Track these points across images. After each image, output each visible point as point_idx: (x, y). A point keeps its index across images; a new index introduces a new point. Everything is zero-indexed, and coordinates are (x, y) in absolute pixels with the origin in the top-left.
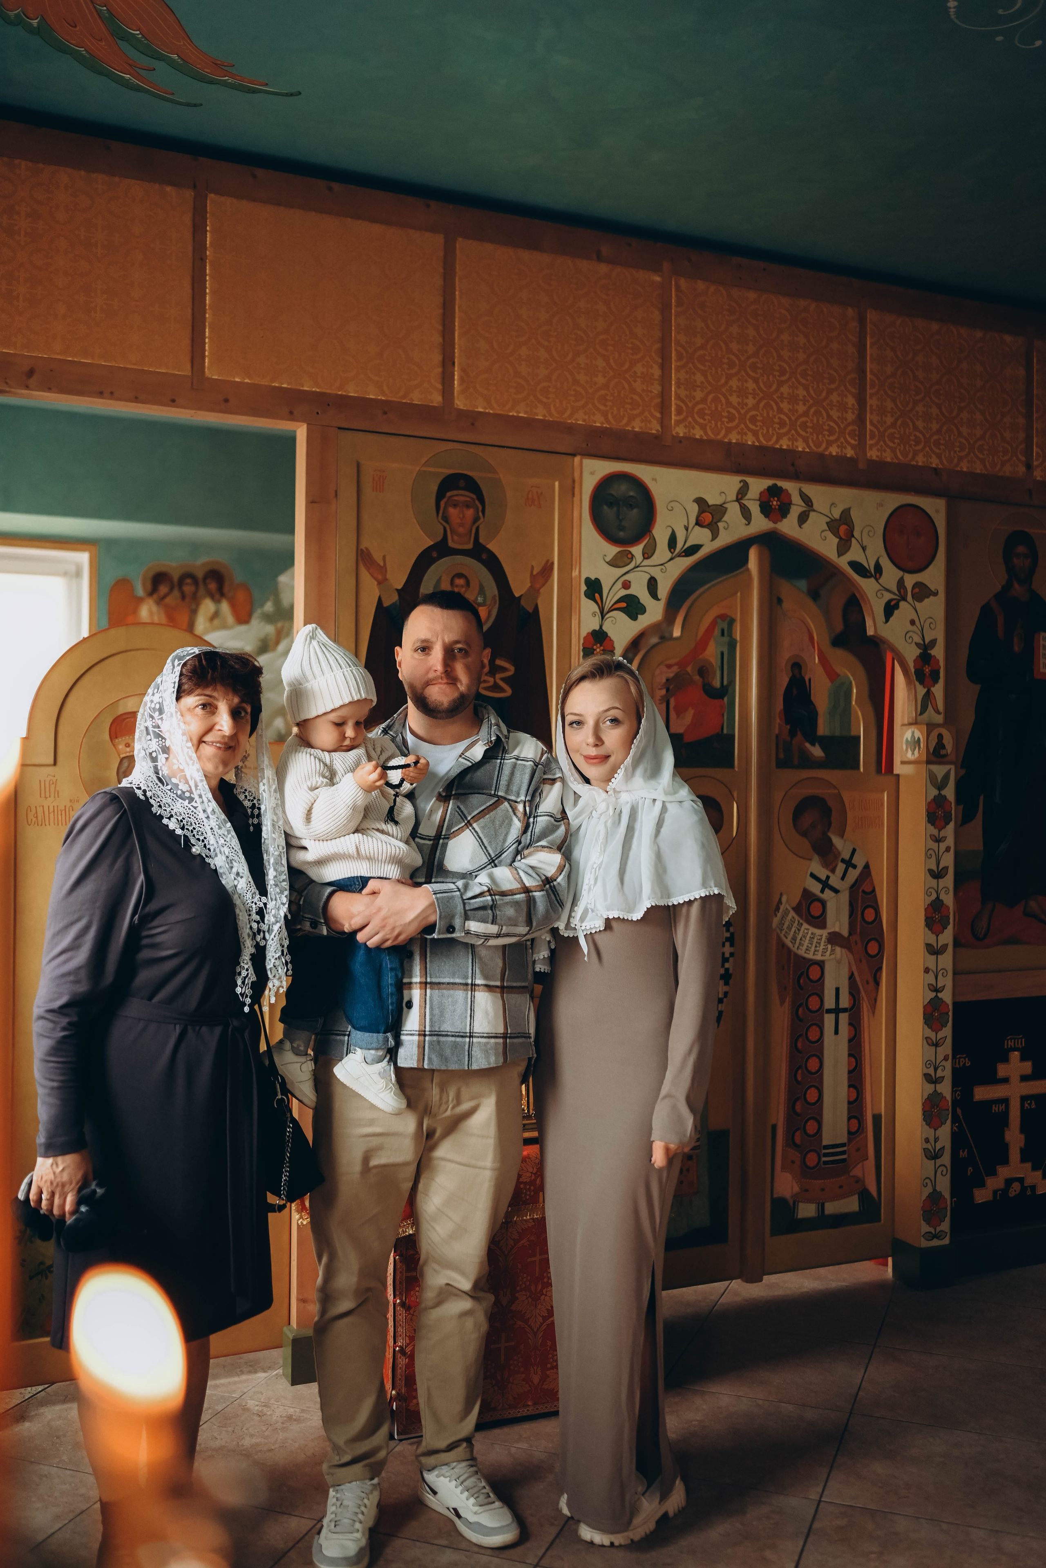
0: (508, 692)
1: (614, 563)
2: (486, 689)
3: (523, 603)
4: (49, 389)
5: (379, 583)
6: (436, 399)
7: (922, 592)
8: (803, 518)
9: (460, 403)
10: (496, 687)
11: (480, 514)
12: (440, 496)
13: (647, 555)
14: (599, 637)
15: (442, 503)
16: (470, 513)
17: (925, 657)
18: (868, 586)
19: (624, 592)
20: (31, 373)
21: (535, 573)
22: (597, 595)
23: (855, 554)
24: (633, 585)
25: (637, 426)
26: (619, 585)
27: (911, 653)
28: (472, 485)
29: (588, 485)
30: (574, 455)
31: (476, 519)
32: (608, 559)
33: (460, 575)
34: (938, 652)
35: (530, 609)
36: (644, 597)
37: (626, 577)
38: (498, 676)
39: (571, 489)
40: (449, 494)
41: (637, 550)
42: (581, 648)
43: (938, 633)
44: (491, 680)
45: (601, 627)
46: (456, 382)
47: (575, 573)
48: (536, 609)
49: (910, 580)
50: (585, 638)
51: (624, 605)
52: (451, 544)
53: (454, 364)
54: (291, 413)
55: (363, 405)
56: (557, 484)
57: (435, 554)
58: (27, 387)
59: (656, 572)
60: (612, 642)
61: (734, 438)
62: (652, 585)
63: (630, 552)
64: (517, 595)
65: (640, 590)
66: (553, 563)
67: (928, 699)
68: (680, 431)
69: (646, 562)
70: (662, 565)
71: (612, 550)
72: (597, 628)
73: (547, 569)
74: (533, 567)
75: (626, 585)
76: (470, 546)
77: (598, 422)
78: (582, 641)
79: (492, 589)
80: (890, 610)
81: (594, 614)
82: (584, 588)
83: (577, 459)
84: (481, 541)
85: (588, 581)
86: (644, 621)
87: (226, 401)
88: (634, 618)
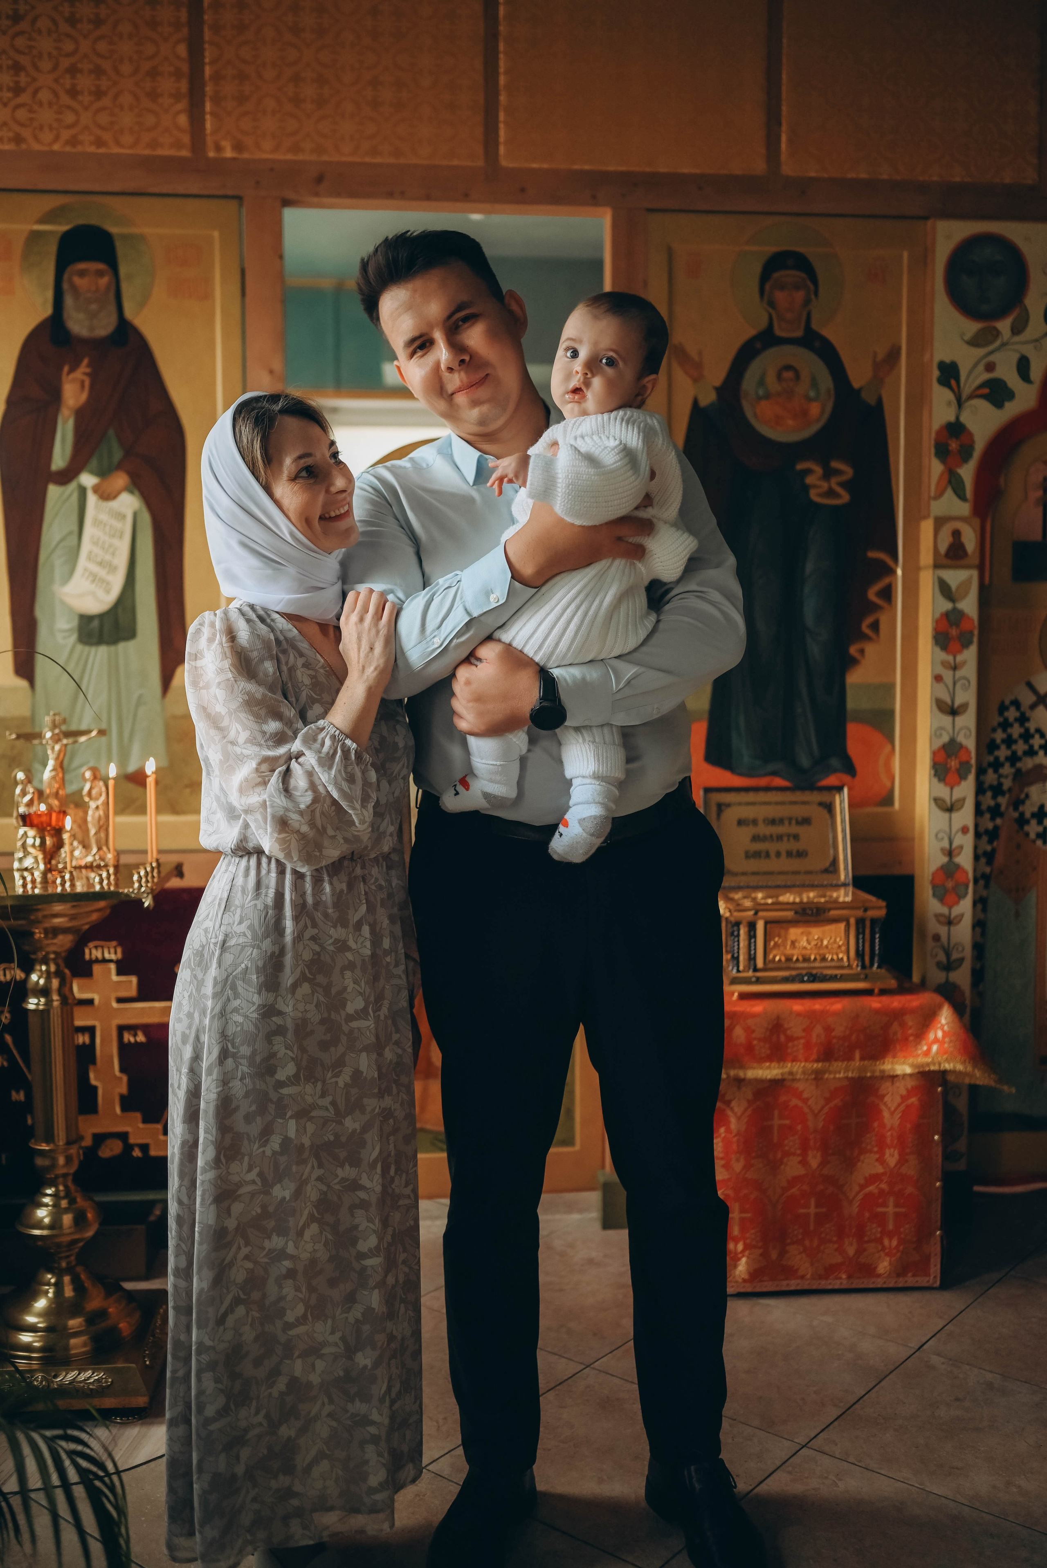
0: (845, 497)
1: (975, 342)
2: (820, 495)
3: (864, 395)
4: (339, 195)
5: (695, 380)
6: (759, 167)
9: (788, 169)
10: (831, 493)
11: (813, 297)
12: (765, 277)
13: (1017, 330)
14: (956, 429)
15: (767, 287)
16: (800, 296)
19: (987, 376)
20: (320, 179)
21: (880, 357)
22: (953, 382)
24: (998, 368)
25: (1007, 177)
26: (981, 367)
28: (802, 263)
29: (942, 252)
30: (926, 218)
31: (807, 302)
32: (968, 337)
33: (788, 368)
35: (872, 402)
36: (1013, 380)
37: (991, 358)
38: (834, 481)
39: (923, 259)
40: (776, 275)
41: (1004, 326)
42: (933, 442)
44: (825, 485)
45: (957, 418)
46: (783, 146)
47: (927, 357)
48: (880, 401)
50: (938, 433)
51: (986, 391)
52: (778, 332)
53: (780, 124)
54: (594, 197)
55: (675, 181)
56: (905, 255)
57: (758, 345)
58: (317, 194)
59: (1029, 351)
60: (970, 435)
62: (1023, 367)
63: (995, 329)
64: (856, 385)
65: (1007, 373)
66: (900, 348)
69: (1016, 339)
70: (1036, 341)
71: (972, 327)
72: (952, 419)
73: (893, 355)
74: (875, 354)
75: (990, 367)
76: (799, 333)
77: (957, 176)
78: (933, 435)
79: (826, 382)
81: (949, 404)
82: (936, 373)
83: (930, 223)
84: (814, 326)
85: (942, 366)
86: (1013, 409)
87: (523, 190)
88: (998, 404)
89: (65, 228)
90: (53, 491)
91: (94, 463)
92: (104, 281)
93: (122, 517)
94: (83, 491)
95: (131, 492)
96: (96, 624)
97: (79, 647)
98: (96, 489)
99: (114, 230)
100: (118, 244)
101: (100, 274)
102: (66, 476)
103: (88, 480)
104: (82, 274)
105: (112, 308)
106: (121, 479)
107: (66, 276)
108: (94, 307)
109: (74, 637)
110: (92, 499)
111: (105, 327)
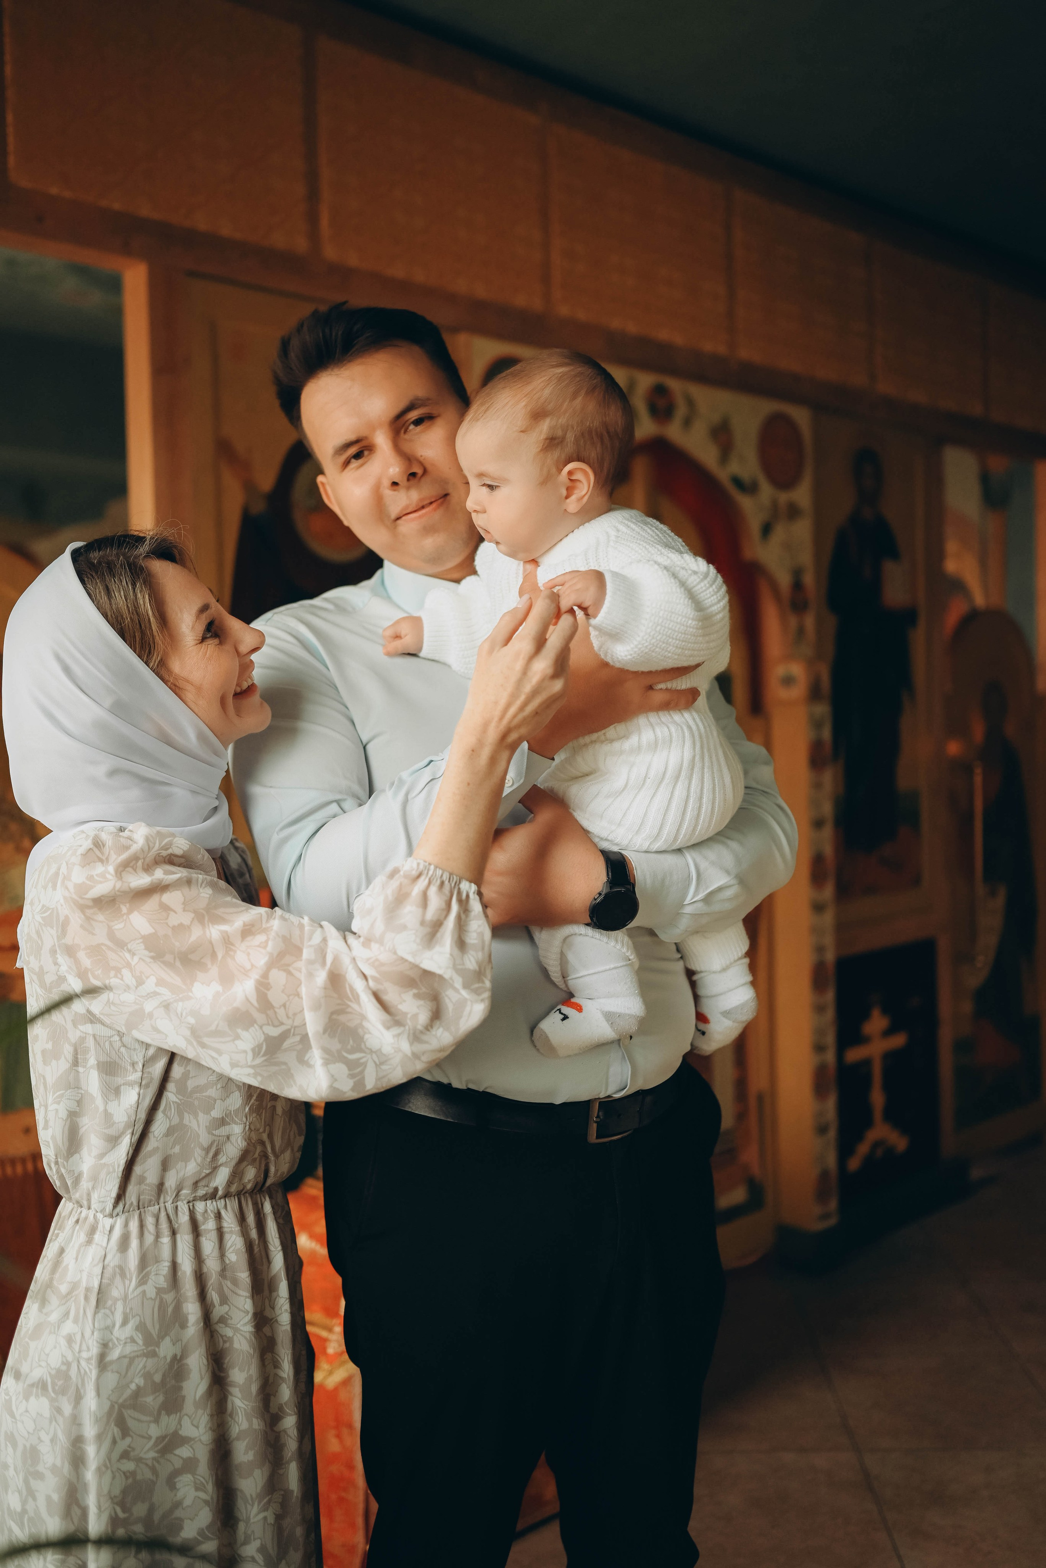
6: (301, 244)
7: (793, 512)
8: (687, 423)
9: (329, 252)
17: (797, 585)
18: (746, 503)
23: (735, 467)
25: (520, 301)
27: (784, 580)
34: (809, 579)
43: (806, 558)
46: (324, 225)
49: (784, 497)
53: (320, 200)
54: (129, 248)
55: (214, 243)
61: (615, 324)
67: (801, 631)
68: (564, 311)
80: (767, 530)
83: (462, 336)
87: (39, 220)
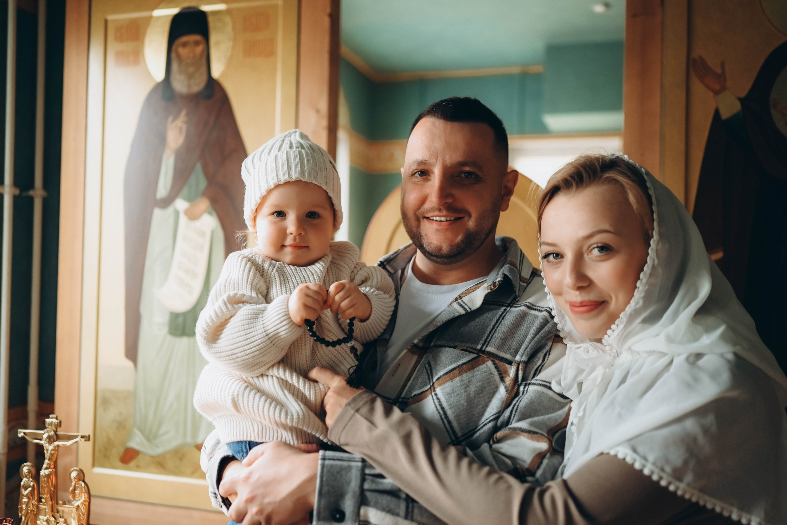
5: (716, 92)
89: (175, 11)
90: (158, 213)
91: (185, 191)
92: (199, 49)
93: (202, 234)
94: (177, 213)
95: (210, 214)
96: (181, 320)
97: (169, 338)
98: (187, 212)
99: (206, 8)
100: (211, 19)
101: (197, 43)
102: (167, 202)
103: (181, 204)
104: (185, 45)
105: (204, 69)
106: (204, 204)
107: (174, 48)
108: (191, 70)
109: (166, 329)
110: (183, 219)
111: (198, 85)
